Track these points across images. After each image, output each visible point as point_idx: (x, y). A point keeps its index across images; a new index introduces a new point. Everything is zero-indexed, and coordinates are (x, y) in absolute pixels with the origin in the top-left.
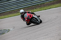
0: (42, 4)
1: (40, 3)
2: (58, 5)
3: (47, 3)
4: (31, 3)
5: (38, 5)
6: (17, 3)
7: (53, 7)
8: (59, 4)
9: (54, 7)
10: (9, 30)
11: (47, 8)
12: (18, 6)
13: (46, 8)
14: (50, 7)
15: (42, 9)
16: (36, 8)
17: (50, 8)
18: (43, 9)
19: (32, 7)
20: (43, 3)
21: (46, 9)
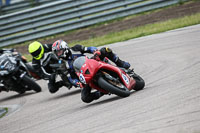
0: (115, 22)
1: (109, 18)
2: (165, 23)
3: (130, 18)
4: (80, 17)
5: (100, 24)
6: (31, 18)
7: (151, 31)
8: (170, 21)
9: (155, 30)
10: (6, 109)
11: (131, 35)
12: (34, 28)
13: (126, 34)
14: (140, 33)
15: (116, 38)
16: (94, 36)
17: (140, 36)
18: (120, 38)
19: (80, 33)
20: (118, 19)
21: (127, 39)
